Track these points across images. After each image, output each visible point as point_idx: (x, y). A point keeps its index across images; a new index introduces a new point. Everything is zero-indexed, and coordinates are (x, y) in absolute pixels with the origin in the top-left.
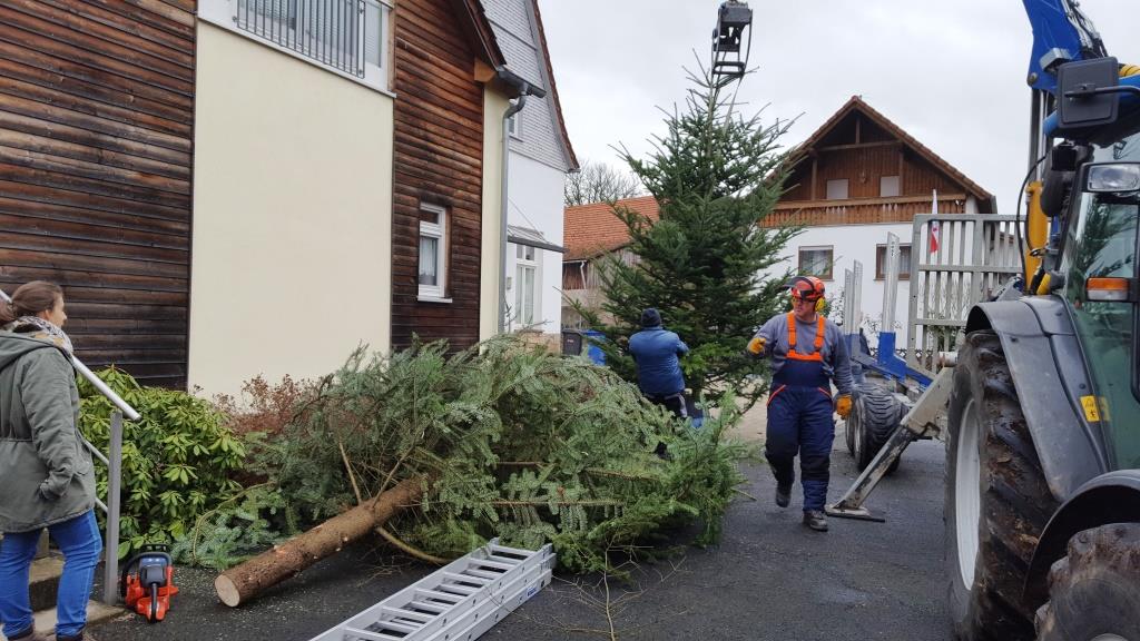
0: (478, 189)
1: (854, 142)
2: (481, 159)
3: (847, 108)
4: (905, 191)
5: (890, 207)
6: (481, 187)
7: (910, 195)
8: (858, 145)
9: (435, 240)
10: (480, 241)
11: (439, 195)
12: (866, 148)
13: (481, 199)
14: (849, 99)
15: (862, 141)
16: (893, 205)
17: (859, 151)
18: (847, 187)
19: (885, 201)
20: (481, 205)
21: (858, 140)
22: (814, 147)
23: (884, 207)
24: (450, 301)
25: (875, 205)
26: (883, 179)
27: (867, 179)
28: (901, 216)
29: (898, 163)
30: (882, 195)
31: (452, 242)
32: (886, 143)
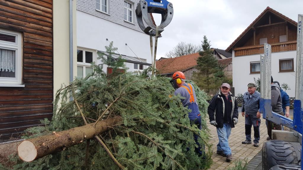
0: (50, 24)
1: (269, 24)
2: (52, 9)
3: (265, 11)
4: (289, 40)
5: (283, 45)
6: (52, 23)
7: (291, 41)
8: (270, 24)
9: (13, 52)
10: (52, 53)
11: (10, 25)
12: (274, 25)
13: (52, 30)
14: (266, 8)
15: (271, 23)
16: (285, 45)
17: (271, 27)
18: (267, 40)
19: (282, 44)
20: (52, 33)
21: (270, 23)
22: (254, 26)
23: (281, 45)
24: (23, 86)
25: (278, 45)
26: (280, 36)
27: (274, 37)
28: (288, 48)
29: (286, 30)
30: (280, 42)
31: (24, 52)
32: (281, 23)
